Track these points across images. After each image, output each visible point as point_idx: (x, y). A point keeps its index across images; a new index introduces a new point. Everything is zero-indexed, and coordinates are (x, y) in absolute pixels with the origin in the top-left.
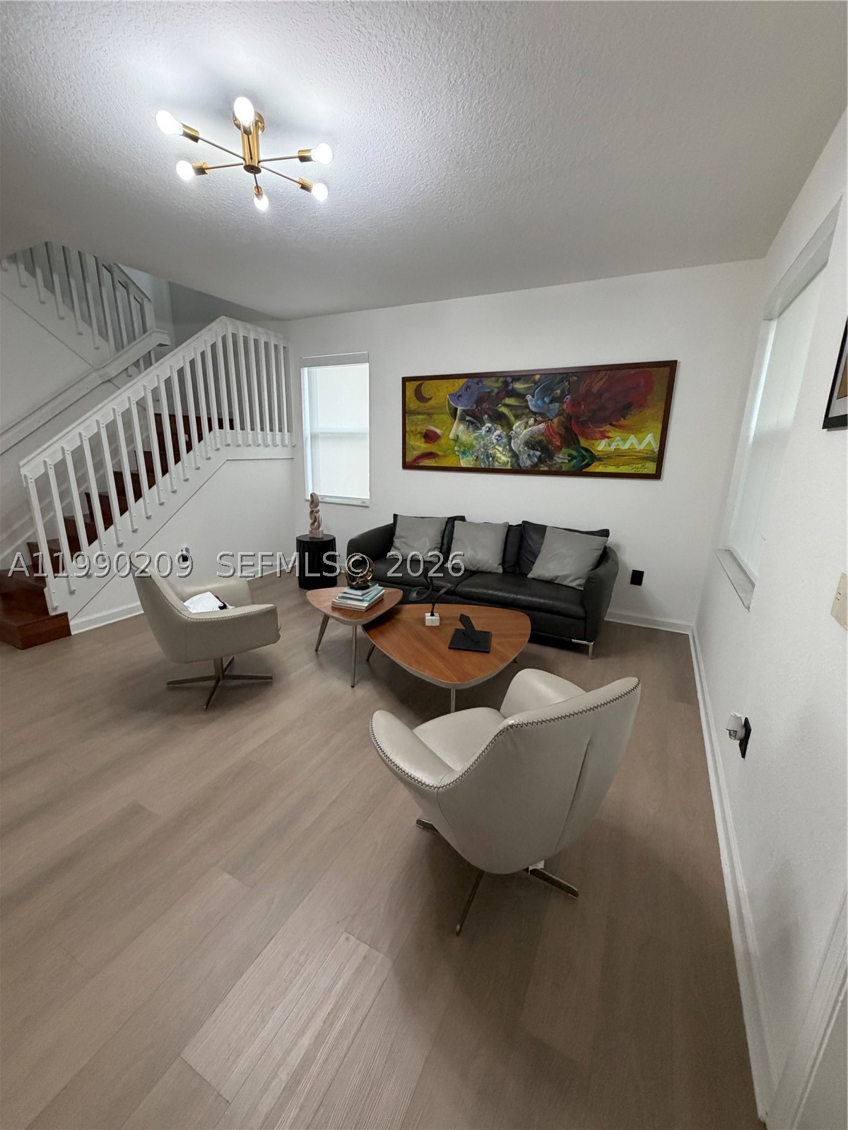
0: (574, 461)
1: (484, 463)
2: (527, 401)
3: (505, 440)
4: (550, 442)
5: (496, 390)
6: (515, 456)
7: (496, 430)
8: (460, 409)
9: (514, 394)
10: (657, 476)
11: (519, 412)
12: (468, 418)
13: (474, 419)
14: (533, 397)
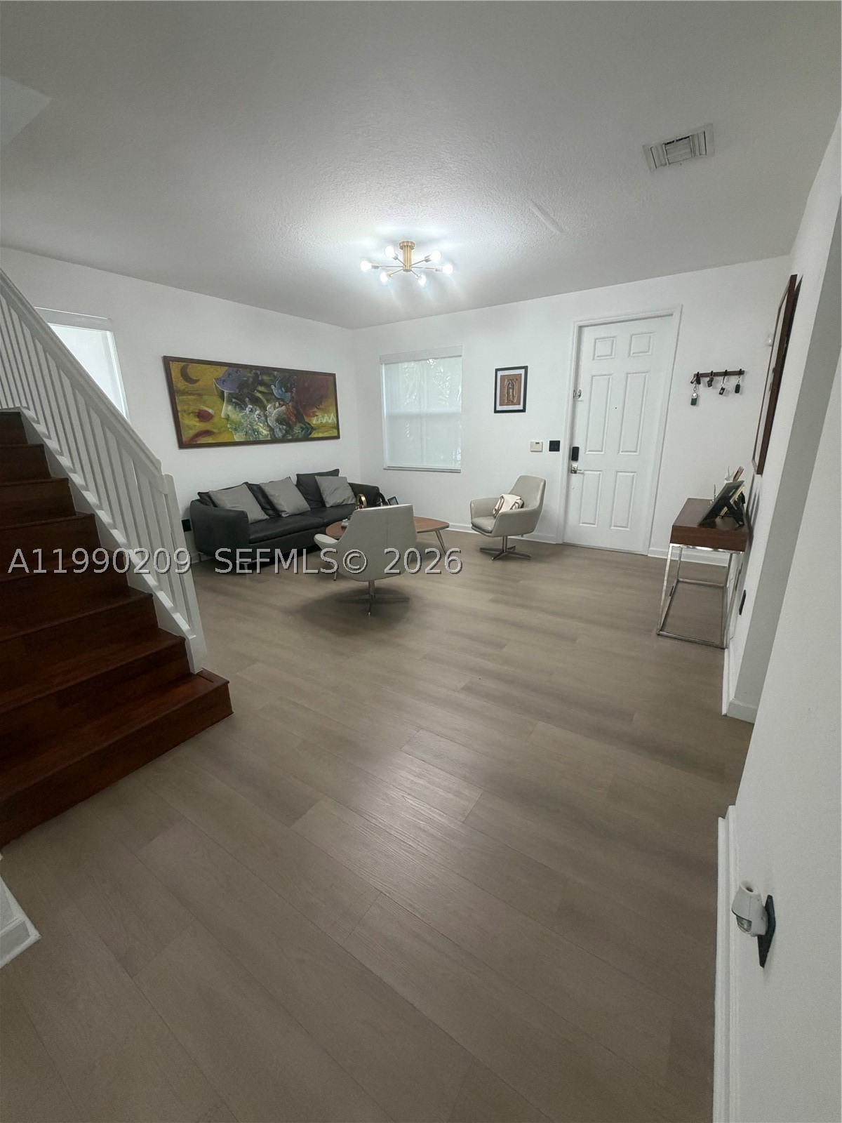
0: (303, 433)
1: (253, 436)
2: (272, 389)
3: (263, 418)
4: (289, 418)
5: (251, 379)
6: (271, 429)
7: (256, 410)
8: (226, 391)
9: (262, 383)
10: (338, 437)
11: (269, 397)
12: (234, 400)
13: (239, 401)
14: (275, 386)
